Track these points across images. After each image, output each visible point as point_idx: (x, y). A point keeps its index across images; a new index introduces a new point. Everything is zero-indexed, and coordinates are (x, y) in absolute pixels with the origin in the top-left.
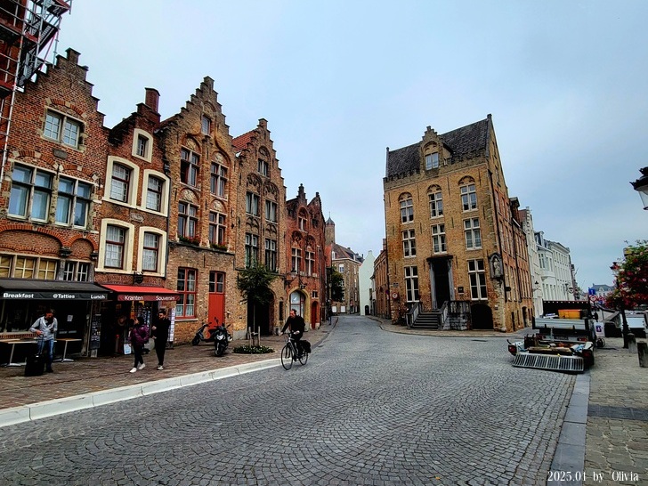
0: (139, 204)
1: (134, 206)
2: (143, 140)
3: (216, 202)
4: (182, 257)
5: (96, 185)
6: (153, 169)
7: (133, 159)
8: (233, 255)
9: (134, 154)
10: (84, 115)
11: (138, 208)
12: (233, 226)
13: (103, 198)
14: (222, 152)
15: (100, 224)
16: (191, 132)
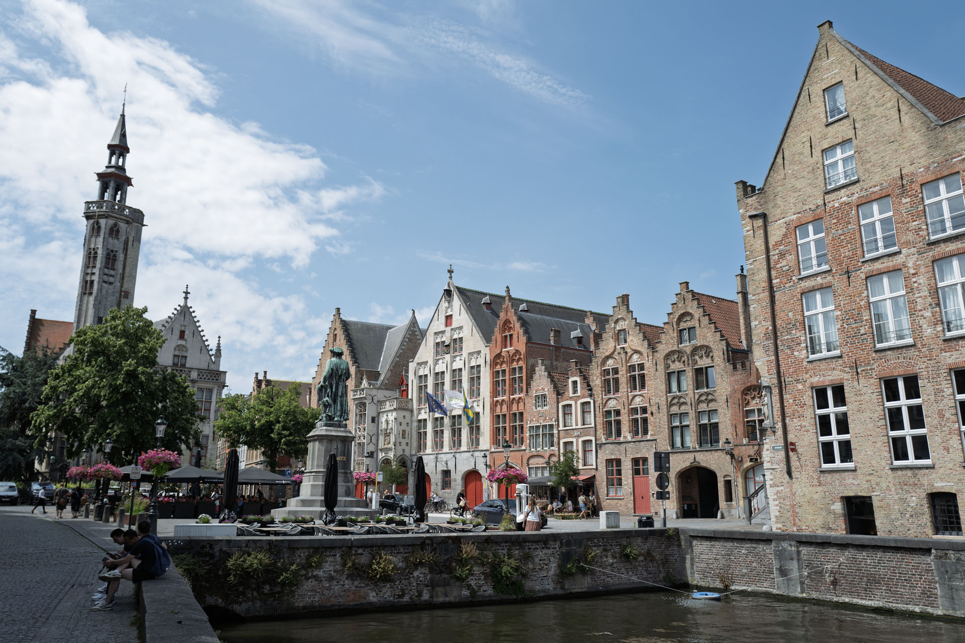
0: (577, 425)
1: (574, 427)
2: (575, 383)
3: (636, 398)
4: (607, 452)
5: (554, 423)
6: (583, 398)
7: (571, 398)
8: (655, 440)
9: (571, 395)
10: (546, 390)
11: (577, 427)
12: (652, 414)
13: (559, 429)
14: (636, 352)
15: (559, 444)
16: (608, 354)
